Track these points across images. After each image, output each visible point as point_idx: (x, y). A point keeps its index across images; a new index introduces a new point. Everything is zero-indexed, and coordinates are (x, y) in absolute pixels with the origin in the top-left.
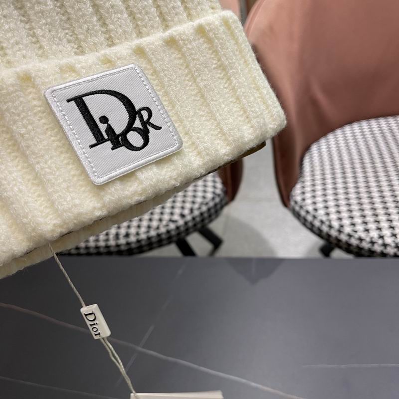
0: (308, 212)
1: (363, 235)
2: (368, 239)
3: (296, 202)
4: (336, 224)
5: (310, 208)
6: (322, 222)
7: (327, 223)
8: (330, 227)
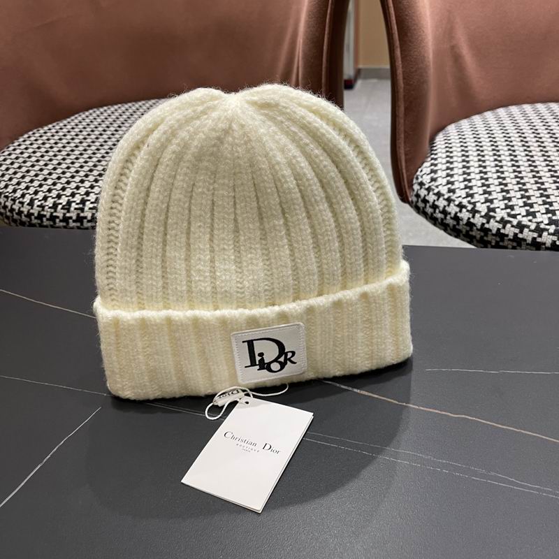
0: (439, 195)
1: (525, 221)
2: (533, 227)
3: (421, 184)
4: (482, 208)
5: (444, 190)
6: (461, 206)
7: (470, 207)
8: (474, 212)
